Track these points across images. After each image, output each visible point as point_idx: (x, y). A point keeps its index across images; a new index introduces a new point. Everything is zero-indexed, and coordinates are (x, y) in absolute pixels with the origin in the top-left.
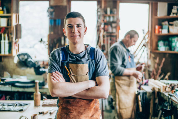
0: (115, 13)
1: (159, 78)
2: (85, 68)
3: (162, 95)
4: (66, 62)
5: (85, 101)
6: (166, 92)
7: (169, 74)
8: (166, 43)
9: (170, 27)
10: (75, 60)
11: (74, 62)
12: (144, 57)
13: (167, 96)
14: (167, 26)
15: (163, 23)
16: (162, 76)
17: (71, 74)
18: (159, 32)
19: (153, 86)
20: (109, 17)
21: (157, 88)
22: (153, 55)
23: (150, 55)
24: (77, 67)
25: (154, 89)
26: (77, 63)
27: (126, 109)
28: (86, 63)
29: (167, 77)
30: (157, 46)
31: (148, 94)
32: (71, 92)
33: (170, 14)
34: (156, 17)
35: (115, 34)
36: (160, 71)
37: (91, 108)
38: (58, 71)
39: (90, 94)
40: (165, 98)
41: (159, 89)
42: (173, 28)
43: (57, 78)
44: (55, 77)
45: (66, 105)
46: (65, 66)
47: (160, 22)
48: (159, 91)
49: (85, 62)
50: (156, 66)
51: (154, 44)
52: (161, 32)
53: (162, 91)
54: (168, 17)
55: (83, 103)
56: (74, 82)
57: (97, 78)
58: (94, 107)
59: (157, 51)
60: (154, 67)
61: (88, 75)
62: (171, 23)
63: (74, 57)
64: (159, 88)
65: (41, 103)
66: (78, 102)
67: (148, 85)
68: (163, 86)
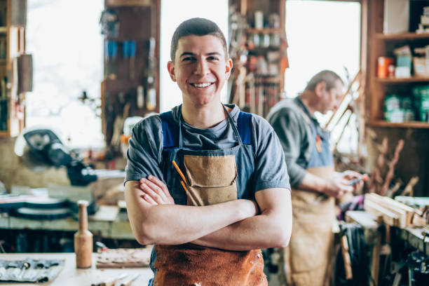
0: (277, 25)
1: (390, 193)
2: (226, 166)
3: (404, 236)
4: (177, 150)
5: (228, 255)
6: (415, 227)
7: (414, 181)
8: (407, 101)
9: (417, 61)
10: (198, 145)
11: (196, 152)
12: (350, 138)
13: (419, 238)
14: (408, 59)
15: (399, 52)
16: (397, 186)
17: (189, 183)
18: (388, 73)
19: (377, 211)
20: (261, 35)
21: (389, 218)
22: (372, 134)
23: (366, 134)
24: (206, 163)
25: (381, 220)
26: (206, 154)
27: (308, 272)
28: (231, 154)
29: (409, 189)
30: (383, 109)
31: (366, 233)
32: (191, 232)
33: (418, 28)
34: (380, 36)
35: (275, 80)
36: (391, 174)
37: (244, 274)
38: (153, 175)
39: (243, 236)
40: (413, 242)
41: (397, 221)
42: (424, 64)
43: (154, 194)
44: (146, 192)
45: (176, 265)
46: (174, 162)
47: (390, 49)
48: (396, 224)
49: (229, 150)
50: (381, 160)
51: (375, 106)
52: (394, 73)
53: (403, 225)
54: (411, 35)
55: (222, 260)
56: (199, 205)
57: (258, 194)
58: (252, 269)
59: (383, 124)
60: (376, 164)
61: (235, 184)
62: (418, 51)
63: (198, 136)
64: (396, 217)
65: (93, 259)
66: (209, 258)
67: (363, 210)
68: (407, 212)
